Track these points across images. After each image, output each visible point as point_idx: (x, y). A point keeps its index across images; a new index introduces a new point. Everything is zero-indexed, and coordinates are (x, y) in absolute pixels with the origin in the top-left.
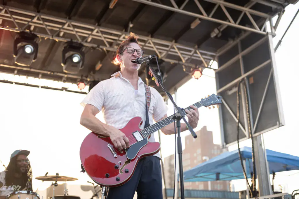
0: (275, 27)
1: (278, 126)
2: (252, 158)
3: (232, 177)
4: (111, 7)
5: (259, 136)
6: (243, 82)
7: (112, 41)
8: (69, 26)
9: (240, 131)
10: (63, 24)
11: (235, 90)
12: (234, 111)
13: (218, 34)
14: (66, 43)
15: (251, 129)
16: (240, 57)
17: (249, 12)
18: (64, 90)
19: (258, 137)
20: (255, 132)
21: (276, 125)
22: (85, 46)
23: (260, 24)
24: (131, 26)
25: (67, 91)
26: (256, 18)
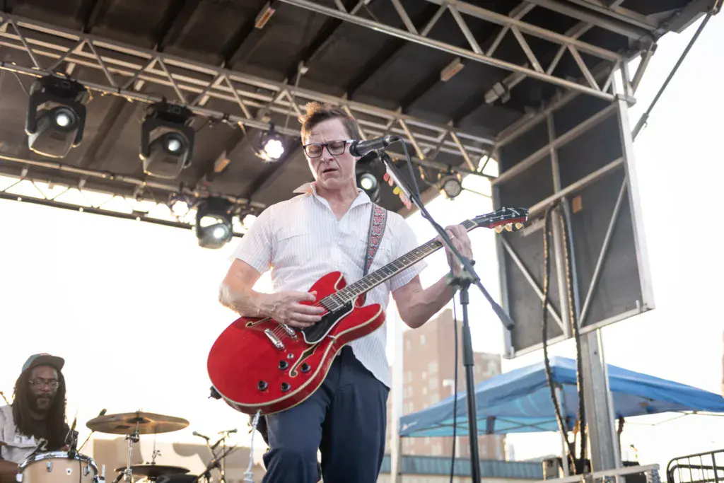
0: (634, 84)
1: (637, 310)
2: (576, 384)
3: (524, 425)
4: (260, 25)
5: (593, 333)
6: (558, 207)
7: (256, 105)
8: (157, 67)
9: (548, 321)
10: (145, 62)
11: (539, 225)
12: (536, 276)
13: (503, 95)
14: (152, 105)
15: (575, 316)
16: (552, 150)
17: (575, 46)
18: (138, 219)
19: (589, 336)
20: (585, 324)
21: (635, 307)
22: (195, 115)
23: (601, 75)
24: (303, 70)
25: (144, 219)
26: (593, 62)
